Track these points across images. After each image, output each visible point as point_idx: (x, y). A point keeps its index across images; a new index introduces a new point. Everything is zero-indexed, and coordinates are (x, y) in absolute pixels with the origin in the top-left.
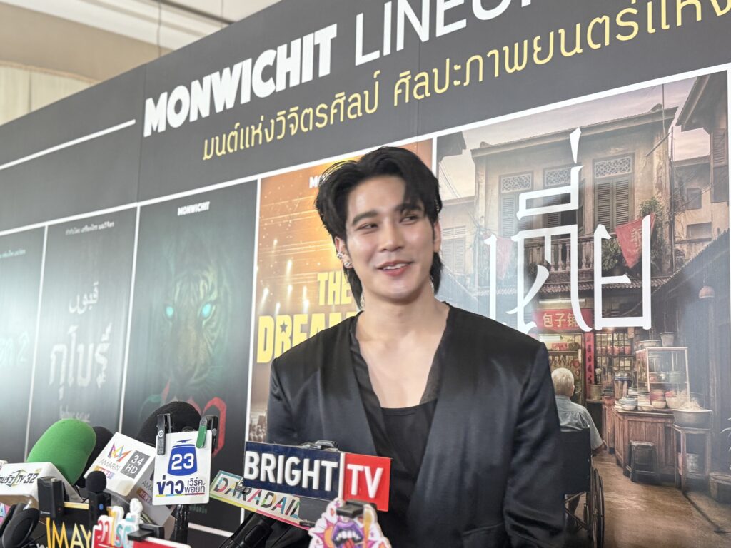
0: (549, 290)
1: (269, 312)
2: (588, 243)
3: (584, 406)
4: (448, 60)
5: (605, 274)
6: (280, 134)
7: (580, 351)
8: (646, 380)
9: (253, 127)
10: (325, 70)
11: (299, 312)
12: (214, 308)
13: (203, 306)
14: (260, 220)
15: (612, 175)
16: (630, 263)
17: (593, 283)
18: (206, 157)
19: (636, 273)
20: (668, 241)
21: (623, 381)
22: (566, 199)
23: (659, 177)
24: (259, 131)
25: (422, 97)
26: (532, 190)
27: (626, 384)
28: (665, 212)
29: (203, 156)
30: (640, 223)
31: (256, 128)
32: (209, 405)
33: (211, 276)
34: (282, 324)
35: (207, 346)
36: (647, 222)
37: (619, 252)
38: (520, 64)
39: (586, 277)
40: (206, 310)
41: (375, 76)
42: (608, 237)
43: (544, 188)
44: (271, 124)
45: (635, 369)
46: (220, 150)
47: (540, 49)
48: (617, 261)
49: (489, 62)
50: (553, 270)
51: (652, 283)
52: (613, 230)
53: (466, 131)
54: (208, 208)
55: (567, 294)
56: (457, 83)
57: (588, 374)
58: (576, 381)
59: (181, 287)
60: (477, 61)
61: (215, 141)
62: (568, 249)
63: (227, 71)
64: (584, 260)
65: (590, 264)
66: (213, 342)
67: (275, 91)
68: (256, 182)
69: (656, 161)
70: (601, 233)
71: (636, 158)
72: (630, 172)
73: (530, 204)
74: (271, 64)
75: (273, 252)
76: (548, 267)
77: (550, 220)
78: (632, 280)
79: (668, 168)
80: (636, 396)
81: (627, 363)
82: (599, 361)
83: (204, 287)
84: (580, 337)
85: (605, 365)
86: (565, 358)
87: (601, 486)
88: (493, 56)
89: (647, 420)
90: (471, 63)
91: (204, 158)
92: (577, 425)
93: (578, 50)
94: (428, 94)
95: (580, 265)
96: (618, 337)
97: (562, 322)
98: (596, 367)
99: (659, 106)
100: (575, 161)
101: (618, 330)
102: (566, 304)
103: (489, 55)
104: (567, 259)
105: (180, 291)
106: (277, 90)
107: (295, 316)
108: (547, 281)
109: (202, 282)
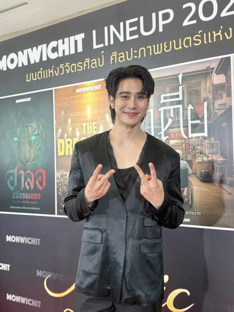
0: (173, 126)
1: (62, 137)
2: (186, 111)
3: (186, 161)
4: (132, 49)
5: (192, 120)
6: (62, 72)
7: (184, 145)
8: (206, 152)
9: (49, 70)
10: (80, 49)
11: (75, 137)
12: (37, 137)
13: (31, 137)
14: (55, 104)
15: (193, 89)
16: (200, 116)
17: (188, 123)
18: (27, 80)
19: (202, 119)
20: (212, 109)
21: (198, 153)
22: (178, 96)
23: (209, 89)
24: (52, 71)
25: (122, 61)
26: (165, 93)
27: (199, 154)
28: (211, 100)
29: (26, 80)
30: (203, 104)
31: (51, 70)
32: (37, 172)
33: (34, 125)
34: (68, 141)
35: (35, 151)
36: (205, 103)
37: (196, 113)
38: (159, 51)
39: (186, 121)
40: (33, 138)
41: (102, 53)
42: (193, 108)
43: (170, 93)
44: (57, 69)
45: (203, 149)
46: (34, 78)
47: (167, 47)
48: (196, 116)
49: (148, 50)
50: (174, 119)
51: (207, 122)
52: (194, 106)
54: (30, 100)
55: (179, 127)
56: (135, 57)
57: (187, 151)
58: (183, 154)
59: (20, 130)
60: (143, 50)
61: (31, 75)
62: (179, 113)
63: (35, 48)
64: (184, 116)
65: (187, 117)
66: (37, 149)
67: (58, 57)
68: (52, 90)
69: (208, 84)
70: (190, 107)
71: (201, 83)
72: (200, 88)
73: (165, 98)
74: (56, 46)
75: (62, 116)
76: (172, 118)
77: (172, 104)
78: (201, 122)
79: (212, 86)
80: (203, 157)
81: (200, 147)
82: (190, 147)
83: (31, 129)
84: (184, 140)
85: (192, 148)
86: (179, 147)
87: (192, 185)
88: (149, 48)
89: (206, 164)
90: (141, 50)
91: (27, 81)
92: (183, 167)
93: (180, 47)
94: (124, 60)
95: (183, 117)
96: (197, 139)
97: (178, 136)
98: (189, 149)
99: (209, 67)
100: (181, 84)
101: (196, 137)
102: (179, 130)
103: (148, 48)
104: (179, 116)
105: (20, 131)
106: (59, 56)
107: (74, 139)
108: (172, 123)
109: (30, 128)
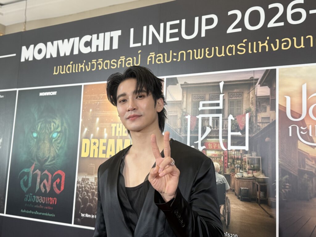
0: (211, 135)
1: (87, 137)
2: (226, 121)
3: (223, 175)
4: (171, 51)
5: (232, 131)
6: (94, 68)
7: (222, 157)
8: (246, 167)
9: (80, 64)
10: (115, 46)
11: (102, 138)
12: (59, 134)
13: (53, 134)
14: (83, 101)
15: (235, 98)
16: (241, 128)
17: (227, 134)
18: (55, 73)
19: (243, 131)
20: (255, 122)
21: (238, 167)
22: (218, 105)
23: (252, 101)
24: (83, 66)
25: (160, 63)
26: (205, 100)
27: (239, 168)
28: (254, 112)
29: (54, 73)
30: (245, 115)
31: (81, 65)
32: (56, 173)
33: (58, 122)
34: (94, 142)
35: (55, 150)
36: (247, 115)
37: (237, 124)
38: (201, 56)
39: (225, 132)
40: (55, 135)
41: (139, 52)
42: (233, 119)
43: (210, 100)
44: (89, 64)
45: (242, 164)
46: (62, 71)
47: (208, 52)
48: (236, 127)
49: (188, 55)
50: (212, 129)
51: (249, 135)
52: (235, 117)
53: (179, 77)
54: (56, 94)
55: (218, 137)
56: (175, 60)
57: (225, 165)
58: (220, 167)
59: (41, 125)
60: (183, 53)
61: (60, 68)
62: (218, 122)
63: (66, 40)
64: (224, 126)
65: (227, 127)
66: (58, 148)
67: (91, 51)
68: (81, 86)
69: (251, 96)
70: (231, 117)
71: (244, 94)
72: (242, 98)
73: (204, 105)
74: (89, 40)
75: (90, 114)
76: (211, 127)
77: (212, 112)
78: (242, 134)
79: (255, 98)
80: (243, 173)
81: (240, 162)
82: (229, 160)
83: (53, 126)
84: (222, 152)
85: (231, 162)
86: (217, 159)
87: (229, 202)
88: (190, 52)
89: (246, 180)
90: (181, 54)
91: (54, 74)
92: (221, 182)
93: (223, 55)
94: (162, 62)
95: (223, 128)
96: (236, 153)
97: (216, 147)
98: (228, 162)
99: (252, 77)
100: (222, 92)
101: (236, 150)
102: (217, 141)
103: (188, 52)
104: (218, 126)
105: (41, 127)
106: (92, 51)
107: (101, 140)
108: (210, 132)
109: (52, 124)
